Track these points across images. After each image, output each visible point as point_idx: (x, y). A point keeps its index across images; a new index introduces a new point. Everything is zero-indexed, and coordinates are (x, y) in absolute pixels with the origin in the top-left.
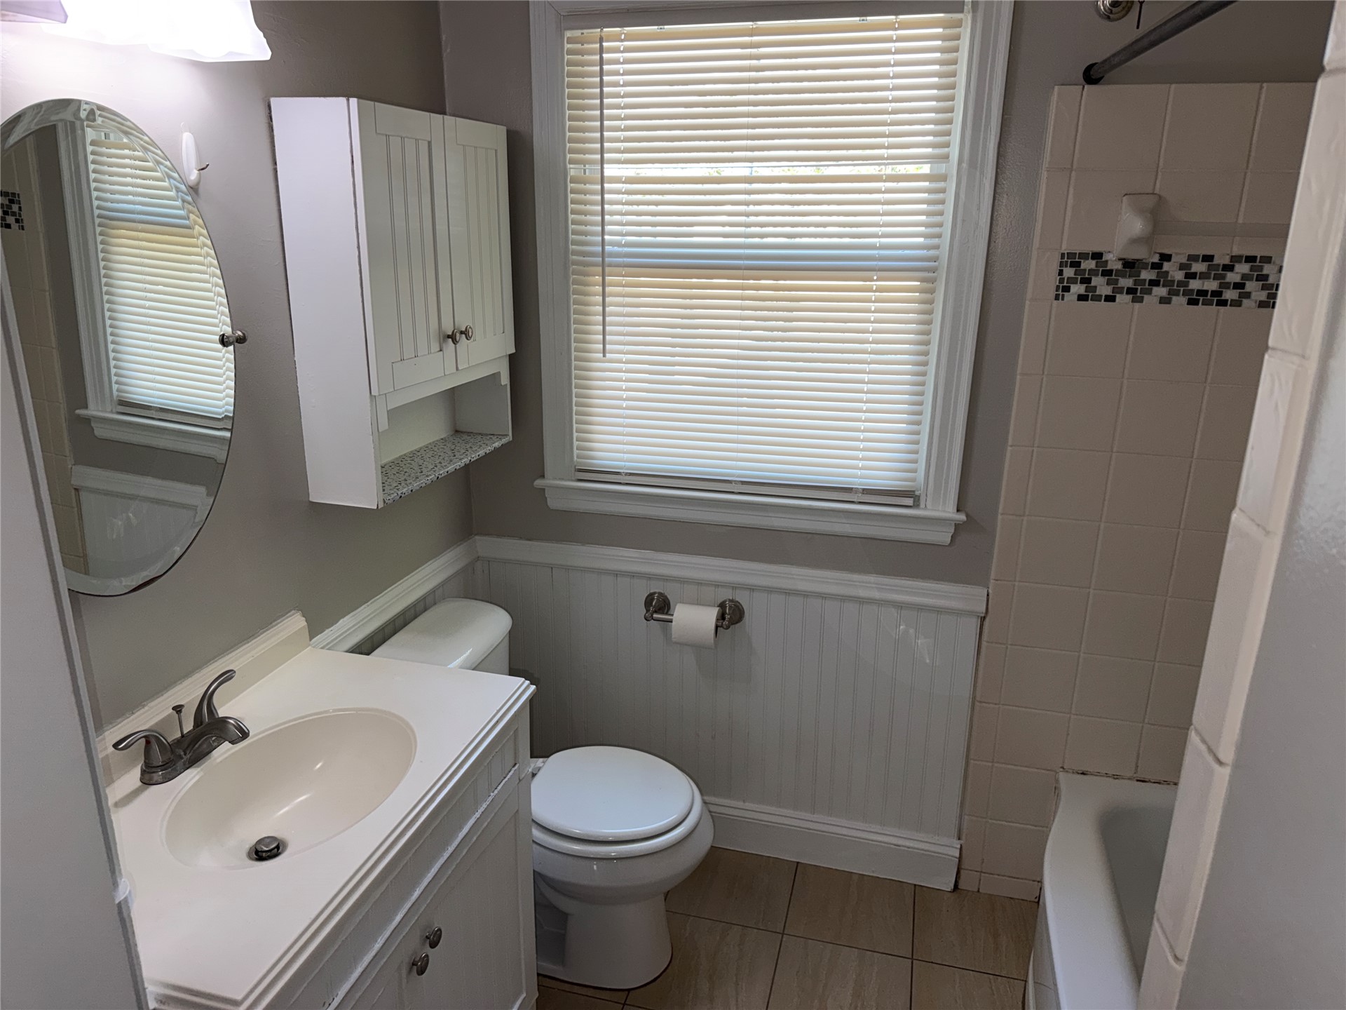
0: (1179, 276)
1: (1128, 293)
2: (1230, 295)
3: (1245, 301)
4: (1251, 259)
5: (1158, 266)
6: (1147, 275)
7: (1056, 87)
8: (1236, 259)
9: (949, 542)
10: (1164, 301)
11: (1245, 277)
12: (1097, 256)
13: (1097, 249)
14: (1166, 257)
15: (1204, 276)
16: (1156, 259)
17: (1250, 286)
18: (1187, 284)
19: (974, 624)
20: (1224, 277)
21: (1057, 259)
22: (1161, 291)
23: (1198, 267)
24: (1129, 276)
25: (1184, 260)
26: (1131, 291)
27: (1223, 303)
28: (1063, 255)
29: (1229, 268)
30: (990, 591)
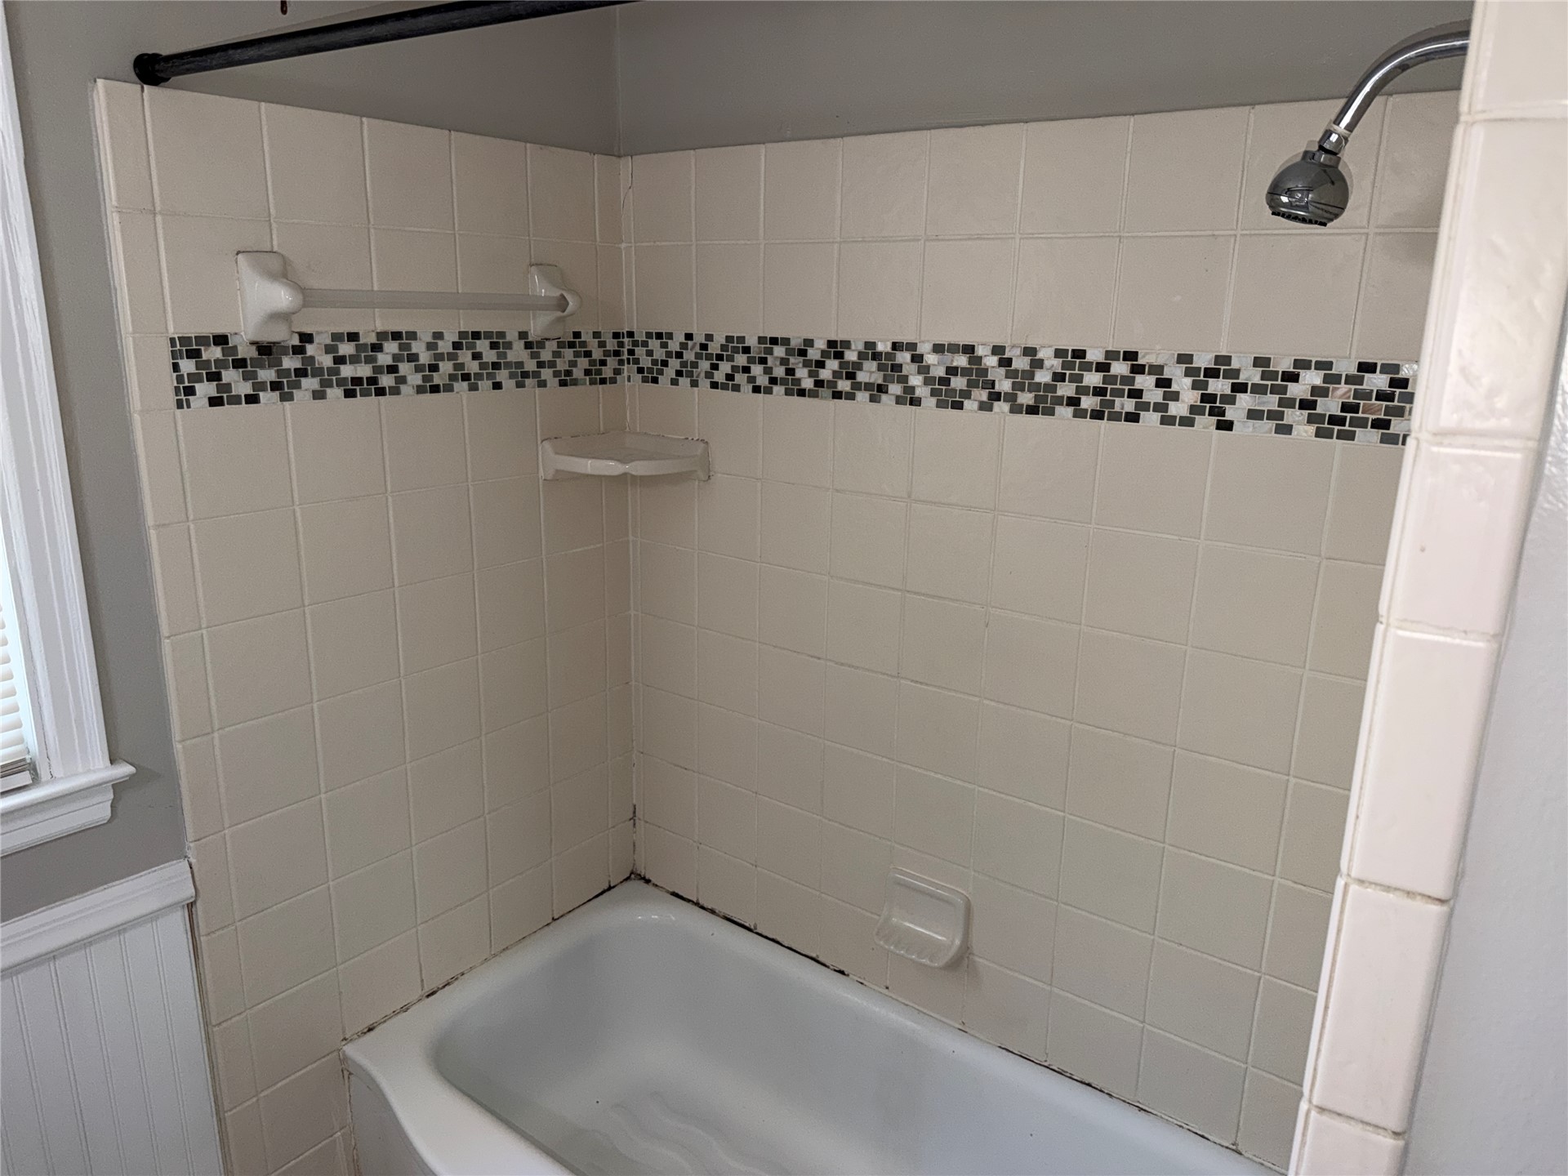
0: (327, 361)
1: (273, 390)
2: (386, 381)
3: (403, 388)
4: (396, 336)
5: (299, 350)
6: (290, 363)
7: (100, 82)
8: (382, 336)
9: (109, 816)
10: (319, 395)
11: (396, 358)
12: (221, 340)
13: (219, 331)
14: (307, 338)
15: (354, 360)
16: (296, 341)
18: (337, 372)
19: (179, 919)
20: (375, 359)
21: (166, 350)
22: (310, 383)
23: (346, 349)
24: (270, 366)
25: (329, 341)
26: (276, 386)
27: (381, 392)
28: (172, 340)
29: (376, 348)
30: (193, 860)
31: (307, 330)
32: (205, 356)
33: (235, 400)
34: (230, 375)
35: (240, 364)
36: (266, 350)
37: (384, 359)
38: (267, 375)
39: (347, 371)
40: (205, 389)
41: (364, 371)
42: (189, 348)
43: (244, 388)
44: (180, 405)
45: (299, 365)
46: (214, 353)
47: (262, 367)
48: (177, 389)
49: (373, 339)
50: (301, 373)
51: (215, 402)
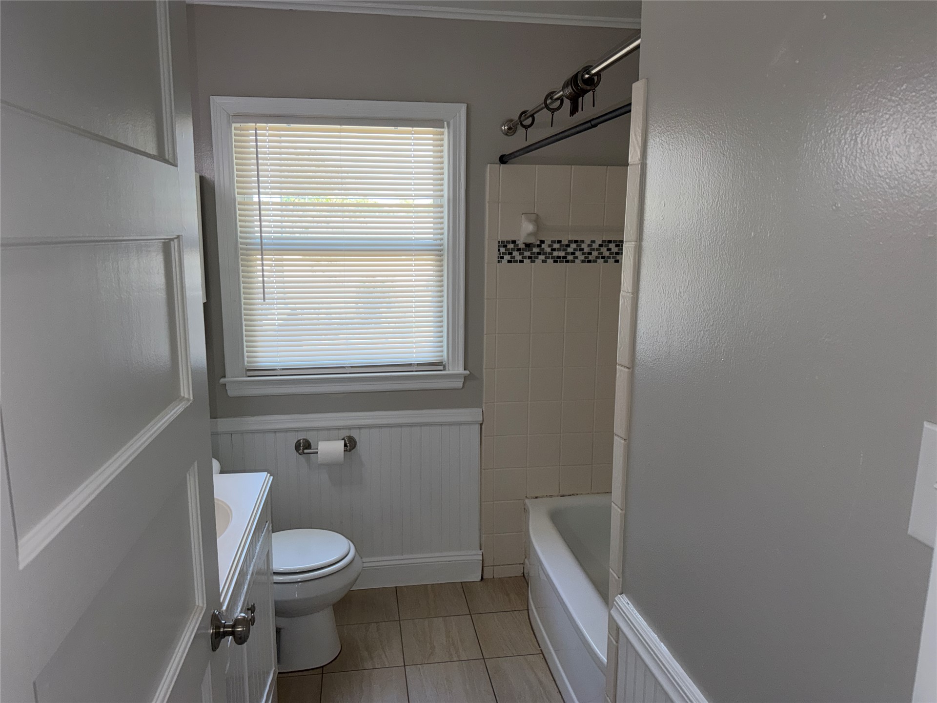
0: (548, 250)
1: (529, 259)
2: (570, 258)
3: (576, 260)
4: (576, 242)
5: (539, 246)
6: (536, 250)
7: (489, 165)
8: (571, 242)
9: (462, 386)
10: (544, 261)
11: (575, 250)
12: (514, 242)
13: (514, 239)
14: (542, 242)
15: (559, 250)
16: (538, 243)
17: (578, 253)
18: (552, 254)
19: (477, 427)
20: (566, 250)
21: (497, 244)
22: (542, 257)
23: (556, 246)
24: (529, 251)
25: (550, 243)
26: (530, 258)
27: (567, 261)
28: (499, 242)
29: (568, 246)
30: (484, 409)
31: (543, 239)
32: (508, 247)
33: (516, 261)
34: (515, 253)
35: (519, 250)
36: (528, 246)
37: (570, 250)
38: (527, 254)
39: (555, 254)
40: (507, 257)
41: (562, 254)
42: (503, 244)
43: (519, 258)
44: (499, 262)
45: (538, 251)
46: (511, 246)
47: (526, 251)
48: (498, 257)
49: (567, 243)
50: (539, 254)
51: (509, 262)
